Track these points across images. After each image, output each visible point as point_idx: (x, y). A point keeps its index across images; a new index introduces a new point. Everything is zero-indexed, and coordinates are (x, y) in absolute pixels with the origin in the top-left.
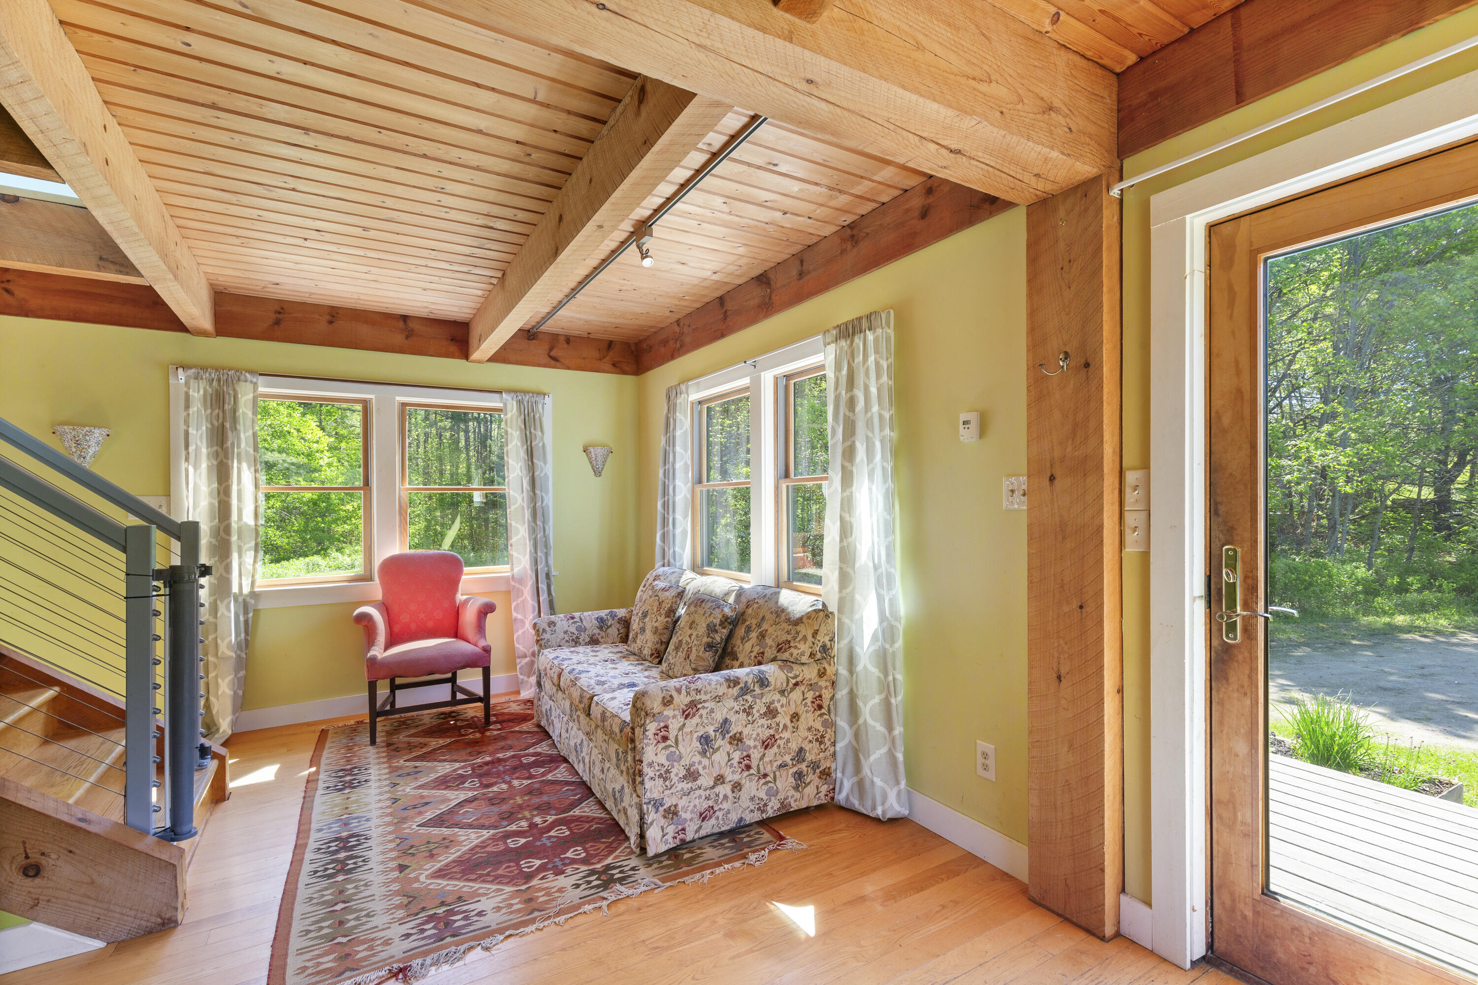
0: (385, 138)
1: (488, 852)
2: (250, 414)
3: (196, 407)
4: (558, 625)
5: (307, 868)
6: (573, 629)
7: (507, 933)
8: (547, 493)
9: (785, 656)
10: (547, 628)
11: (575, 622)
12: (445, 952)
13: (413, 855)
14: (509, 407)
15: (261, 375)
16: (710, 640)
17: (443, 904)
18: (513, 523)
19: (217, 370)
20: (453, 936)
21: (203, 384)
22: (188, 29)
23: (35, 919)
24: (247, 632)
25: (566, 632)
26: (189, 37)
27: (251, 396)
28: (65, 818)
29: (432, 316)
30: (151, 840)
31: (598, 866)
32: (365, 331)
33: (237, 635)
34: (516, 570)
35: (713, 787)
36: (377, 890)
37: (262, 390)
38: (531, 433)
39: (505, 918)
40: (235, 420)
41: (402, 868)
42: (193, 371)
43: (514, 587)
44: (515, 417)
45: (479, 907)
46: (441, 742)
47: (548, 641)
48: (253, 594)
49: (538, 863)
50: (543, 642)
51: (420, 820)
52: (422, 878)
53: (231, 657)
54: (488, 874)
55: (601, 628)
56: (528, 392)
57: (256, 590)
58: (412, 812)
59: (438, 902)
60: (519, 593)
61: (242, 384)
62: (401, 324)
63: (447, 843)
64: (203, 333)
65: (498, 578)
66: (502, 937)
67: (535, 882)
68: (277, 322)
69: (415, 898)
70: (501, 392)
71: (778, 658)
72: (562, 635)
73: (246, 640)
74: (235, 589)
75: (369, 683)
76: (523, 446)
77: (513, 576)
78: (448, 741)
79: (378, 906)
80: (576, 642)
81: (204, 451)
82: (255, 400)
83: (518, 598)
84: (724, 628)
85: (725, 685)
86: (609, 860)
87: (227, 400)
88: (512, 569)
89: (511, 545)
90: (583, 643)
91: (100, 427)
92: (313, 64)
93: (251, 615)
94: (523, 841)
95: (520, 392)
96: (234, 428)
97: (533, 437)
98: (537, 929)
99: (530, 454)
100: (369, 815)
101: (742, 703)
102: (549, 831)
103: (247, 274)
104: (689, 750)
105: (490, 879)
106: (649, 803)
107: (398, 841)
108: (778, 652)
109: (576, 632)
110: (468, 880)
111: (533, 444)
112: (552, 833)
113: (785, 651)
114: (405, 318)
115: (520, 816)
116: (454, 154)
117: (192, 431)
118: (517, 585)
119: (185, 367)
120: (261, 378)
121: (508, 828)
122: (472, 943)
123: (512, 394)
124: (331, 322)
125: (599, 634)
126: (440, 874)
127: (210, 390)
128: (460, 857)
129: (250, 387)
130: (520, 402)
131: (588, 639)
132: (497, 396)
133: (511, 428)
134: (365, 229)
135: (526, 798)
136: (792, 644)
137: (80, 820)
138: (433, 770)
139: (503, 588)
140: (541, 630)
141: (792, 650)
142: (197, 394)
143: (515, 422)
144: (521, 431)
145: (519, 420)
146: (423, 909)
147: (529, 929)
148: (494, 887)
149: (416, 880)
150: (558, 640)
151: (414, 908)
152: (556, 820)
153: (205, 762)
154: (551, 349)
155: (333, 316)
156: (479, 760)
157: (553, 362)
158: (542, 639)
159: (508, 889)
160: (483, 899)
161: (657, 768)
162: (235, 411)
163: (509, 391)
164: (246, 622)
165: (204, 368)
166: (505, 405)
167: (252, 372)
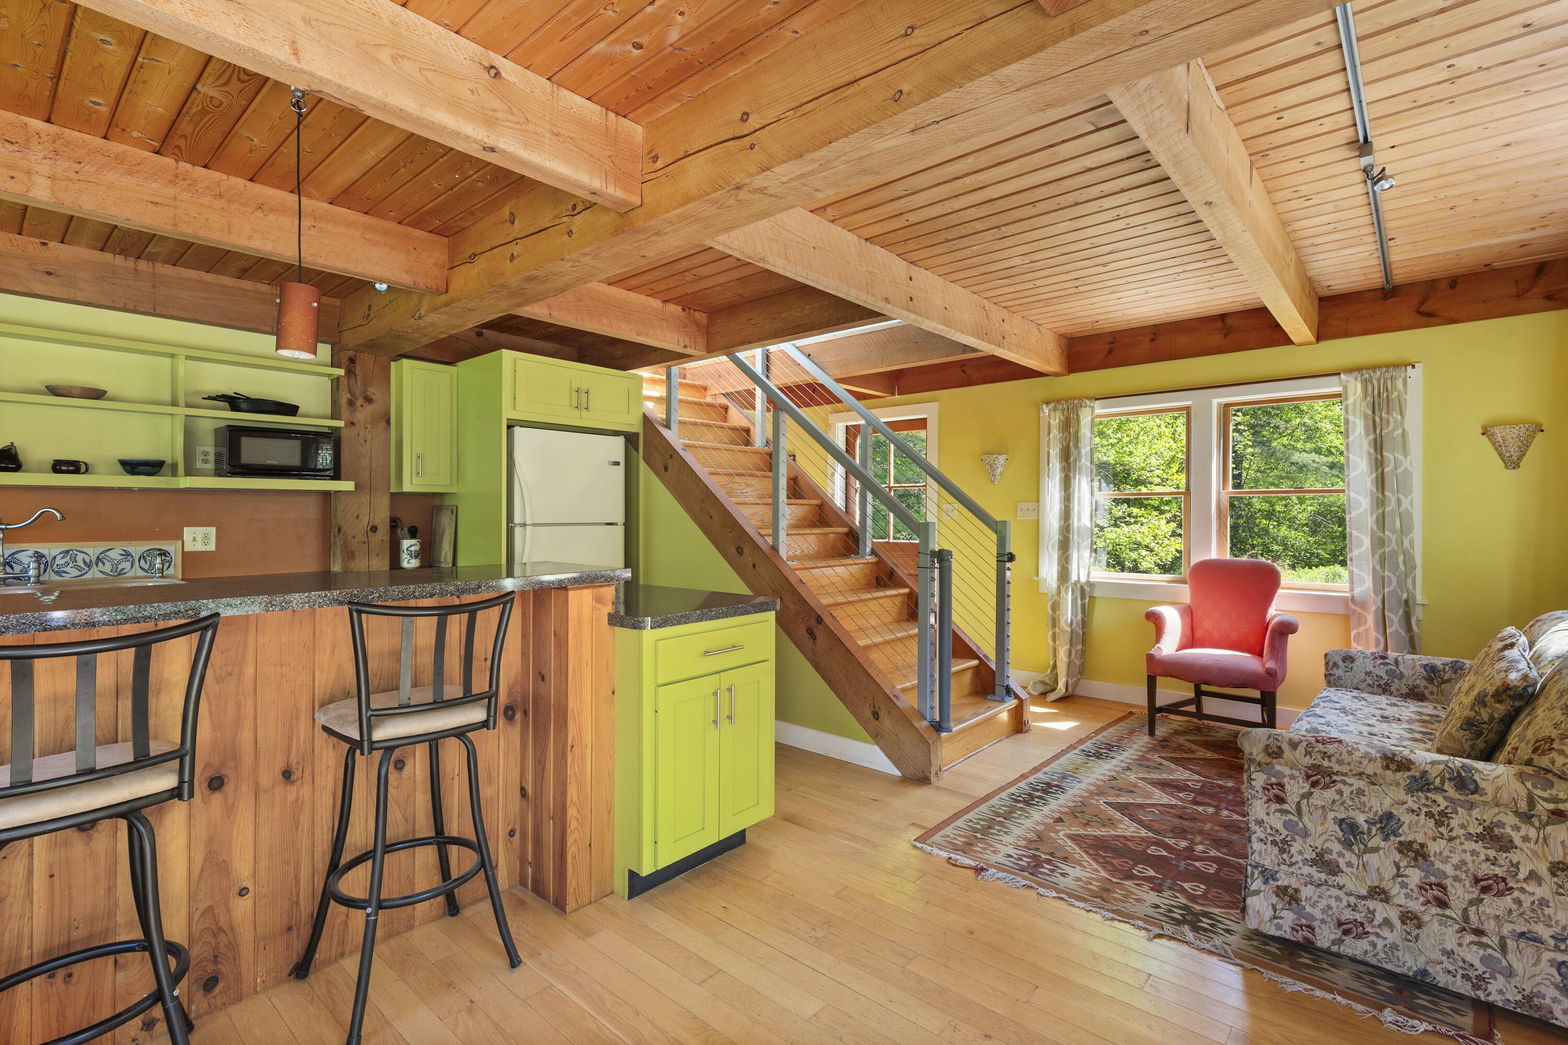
0: (1042, 207)
1: (1125, 845)
2: (1088, 433)
3: (1055, 432)
4: (1357, 663)
5: (1012, 790)
6: (1381, 671)
7: (1061, 895)
8: (1408, 492)
9: (1544, 761)
10: (1341, 663)
11: (1386, 664)
12: (1013, 876)
13: (1076, 817)
14: (1351, 390)
15: (1096, 399)
16: (1473, 713)
17: (1051, 854)
18: (1355, 533)
19: (1067, 401)
20: (1031, 874)
21: (1058, 414)
22: (901, 214)
23: (877, 744)
24: (1083, 612)
25: (1368, 674)
26: (906, 216)
27: (1089, 418)
28: (888, 691)
29: (1249, 307)
30: (925, 723)
31: (1198, 908)
32: (1183, 340)
33: (1074, 613)
34: (1357, 591)
35: (1364, 898)
36: (1028, 823)
37: (1098, 411)
38: (1381, 418)
39: (1076, 888)
40: (1077, 439)
41: (1059, 820)
42: (1052, 405)
43: (1354, 611)
44: (1358, 401)
45: (1068, 870)
46: (1209, 755)
47: (1340, 678)
48: (1091, 585)
49: (1152, 873)
50: (1332, 679)
51: (1111, 799)
52: (1061, 834)
53: (1067, 631)
54: (1104, 857)
55: (1430, 680)
56: (1380, 367)
57: (1091, 580)
58: (1112, 792)
59: (1051, 851)
60: (1361, 620)
61: (1083, 409)
62: (1219, 324)
63: (1111, 822)
64: (1056, 375)
65: (1332, 597)
66: (1056, 895)
67: (1129, 883)
68: (1111, 352)
69: (1042, 840)
70: (1339, 374)
71: (1535, 761)
72: (1363, 676)
73: (1083, 620)
74: (1074, 578)
75: (1149, 677)
76: (1367, 435)
77: (1353, 597)
78: (1216, 756)
79: (1017, 831)
80: (1385, 689)
81: (1058, 466)
82: (1092, 419)
83: (1360, 625)
84: (1500, 702)
85: (1379, 764)
86: (1216, 911)
87: (1072, 424)
88: (1352, 589)
89: (1351, 560)
90: (1395, 693)
91: (1001, 454)
92: (960, 195)
93: (1087, 600)
94: (1165, 853)
95: (1367, 368)
96: (1077, 447)
97: (1384, 423)
98: (1083, 908)
99: (1378, 446)
100: (1083, 779)
101: (1423, 801)
102: (1196, 860)
103: (1072, 322)
104: (1320, 829)
105: (1101, 860)
106: (1256, 867)
107: (1080, 804)
108: (1534, 752)
109: (1386, 677)
110: (1086, 852)
111: (1384, 432)
112: (1197, 864)
113: (1543, 754)
114: (1223, 317)
115: (1189, 837)
116: (1095, 191)
117: (1051, 451)
118: (1358, 609)
119: (1047, 403)
120: (1097, 402)
121: (1166, 840)
122: (1034, 885)
123: (1355, 374)
124: (1153, 340)
125: (1426, 687)
126: (1075, 838)
127: (1062, 418)
128: (1103, 836)
129: (1088, 410)
130: (1365, 382)
131: (1405, 690)
132: (1335, 378)
133: (1354, 414)
134: (1104, 265)
135: (1217, 828)
136: (1555, 746)
137: (895, 696)
138: (1171, 771)
139: (1342, 611)
140: (1331, 664)
141: (1554, 754)
142: (1055, 423)
143: (1358, 408)
144: (1366, 416)
145: (1364, 404)
146: (1037, 849)
147: (1082, 905)
148: (1096, 866)
149: (1057, 832)
150: (1356, 681)
151: (1032, 846)
152: (1219, 858)
153: (1007, 698)
154: (1422, 303)
155: (1155, 334)
156: (1220, 782)
157: (1425, 319)
158: (1331, 675)
159: (1103, 874)
160: (1078, 868)
161: (1269, 831)
162: (1077, 432)
163: (1349, 371)
164: (1083, 606)
165: (1059, 401)
166: (1345, 388)
167: (1090, 398)
